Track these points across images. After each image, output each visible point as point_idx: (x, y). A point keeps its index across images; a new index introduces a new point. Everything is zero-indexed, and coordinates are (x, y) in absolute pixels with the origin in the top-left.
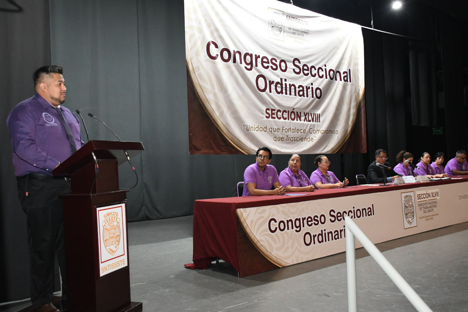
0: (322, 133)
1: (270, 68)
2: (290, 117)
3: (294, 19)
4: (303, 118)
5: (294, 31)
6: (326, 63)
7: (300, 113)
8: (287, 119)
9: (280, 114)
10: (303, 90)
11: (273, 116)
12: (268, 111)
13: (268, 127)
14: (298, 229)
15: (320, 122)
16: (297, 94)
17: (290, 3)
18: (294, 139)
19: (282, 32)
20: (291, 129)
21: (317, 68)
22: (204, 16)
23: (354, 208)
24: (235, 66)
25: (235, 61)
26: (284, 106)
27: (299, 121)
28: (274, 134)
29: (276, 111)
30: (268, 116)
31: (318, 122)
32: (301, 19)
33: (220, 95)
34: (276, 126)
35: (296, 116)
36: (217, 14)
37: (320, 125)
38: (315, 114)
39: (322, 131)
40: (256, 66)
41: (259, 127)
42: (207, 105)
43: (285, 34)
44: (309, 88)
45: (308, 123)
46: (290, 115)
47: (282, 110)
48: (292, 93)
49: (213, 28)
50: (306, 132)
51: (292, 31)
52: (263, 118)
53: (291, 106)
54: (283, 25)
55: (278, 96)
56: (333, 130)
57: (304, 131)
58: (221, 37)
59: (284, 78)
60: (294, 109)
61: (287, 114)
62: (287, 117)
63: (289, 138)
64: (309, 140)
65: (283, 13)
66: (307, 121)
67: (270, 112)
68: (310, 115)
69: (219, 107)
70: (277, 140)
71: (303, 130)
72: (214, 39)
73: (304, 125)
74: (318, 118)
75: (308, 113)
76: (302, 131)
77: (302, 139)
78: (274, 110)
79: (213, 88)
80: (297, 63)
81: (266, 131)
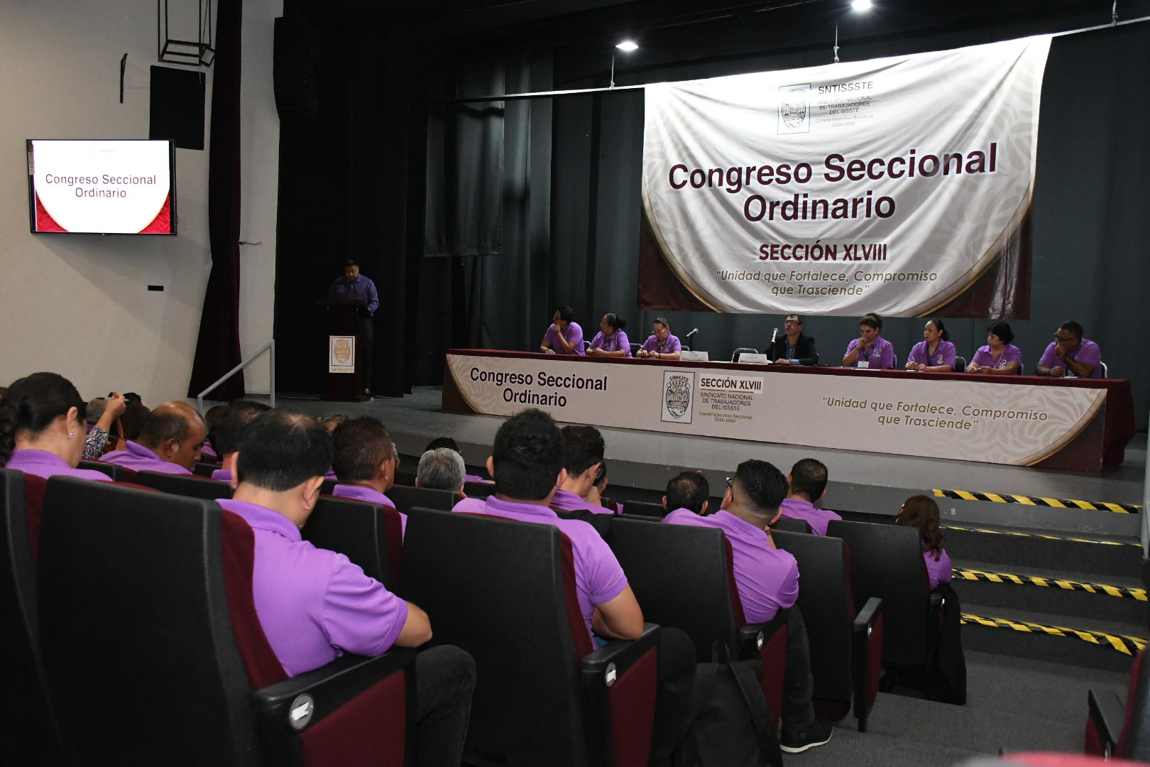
0: (886, 279)
1: (774, 182)
2: (809, 254)
3: (837, 87)
4: (840, 255)
5: (833, 109)
6: (916, 146)
7: (835, 247)
8: (804, 259)
9: (788, 252)
10: (845, 207)
11: (775, 255)
12: (765, 249)
13: (764, 272)
14: (499, 383)
15: (884, 259)
16: (830, 215)
17: (832, 61)
18: (815, 290)
19: (806, 119)
20: (809, 274)
21: (887, 161)
22: (670, 135)
23: (574, 375)
24: (712, 191)
25: (710, 184)
26: (798, 239)
27: (830, 260)
28: (773, 283)
29: (780, 248)
30: (764, 255)
31: (879, 259)
32: (854, 82)
33: (684, 234)
34: (780, 271)
35: (824, 252)
36: (688, 127)
37: (883, 265)
38: (875, 246)
39: (887, 275)
40: (748, 183)
41: (746, 275)
42: (665, 249)
43: (813, 120)
44: (861, 200)
45: (853, 262)
46: (809, 251)
47: (793, 245)
48: (817, 216)
49: (681, 147)
50: (845, 279)
51: (828, 110)
52: (755, 259)
53: (812, 237)
54: (807, 106)
55: (786, 223)
56: (924, 273)
57: (840, 277)
58: (691, 157)
59: (801, 192)
60: (818, 241)
61: (804, 250)
62: (804, 256)
63: (804, 288)
64: (851, 291)
65: (811, 85)
66: (851, 259)
67: (768, 250)
68: (860, 247)
69: (681, 250)
70: (779, 292)
71: (838, 275)
72: (683, 160)
73: (841, 266)
74: (881, 252)
75: (856, 246)
76: (837, 277)
77: (834, 291)
78: (778, 246)
79: (675, 225)
80: (835, 162)
81: (758, 279)
